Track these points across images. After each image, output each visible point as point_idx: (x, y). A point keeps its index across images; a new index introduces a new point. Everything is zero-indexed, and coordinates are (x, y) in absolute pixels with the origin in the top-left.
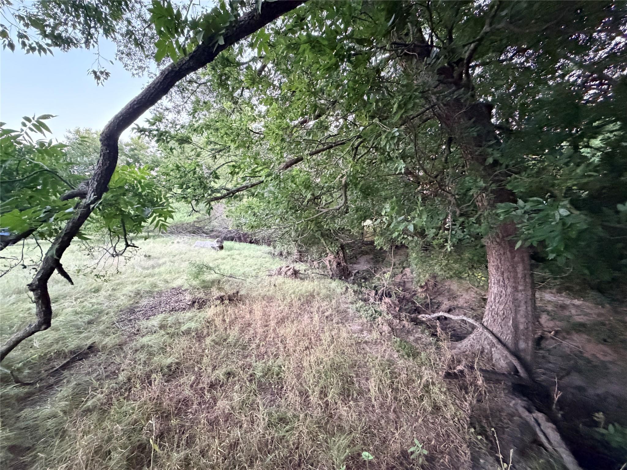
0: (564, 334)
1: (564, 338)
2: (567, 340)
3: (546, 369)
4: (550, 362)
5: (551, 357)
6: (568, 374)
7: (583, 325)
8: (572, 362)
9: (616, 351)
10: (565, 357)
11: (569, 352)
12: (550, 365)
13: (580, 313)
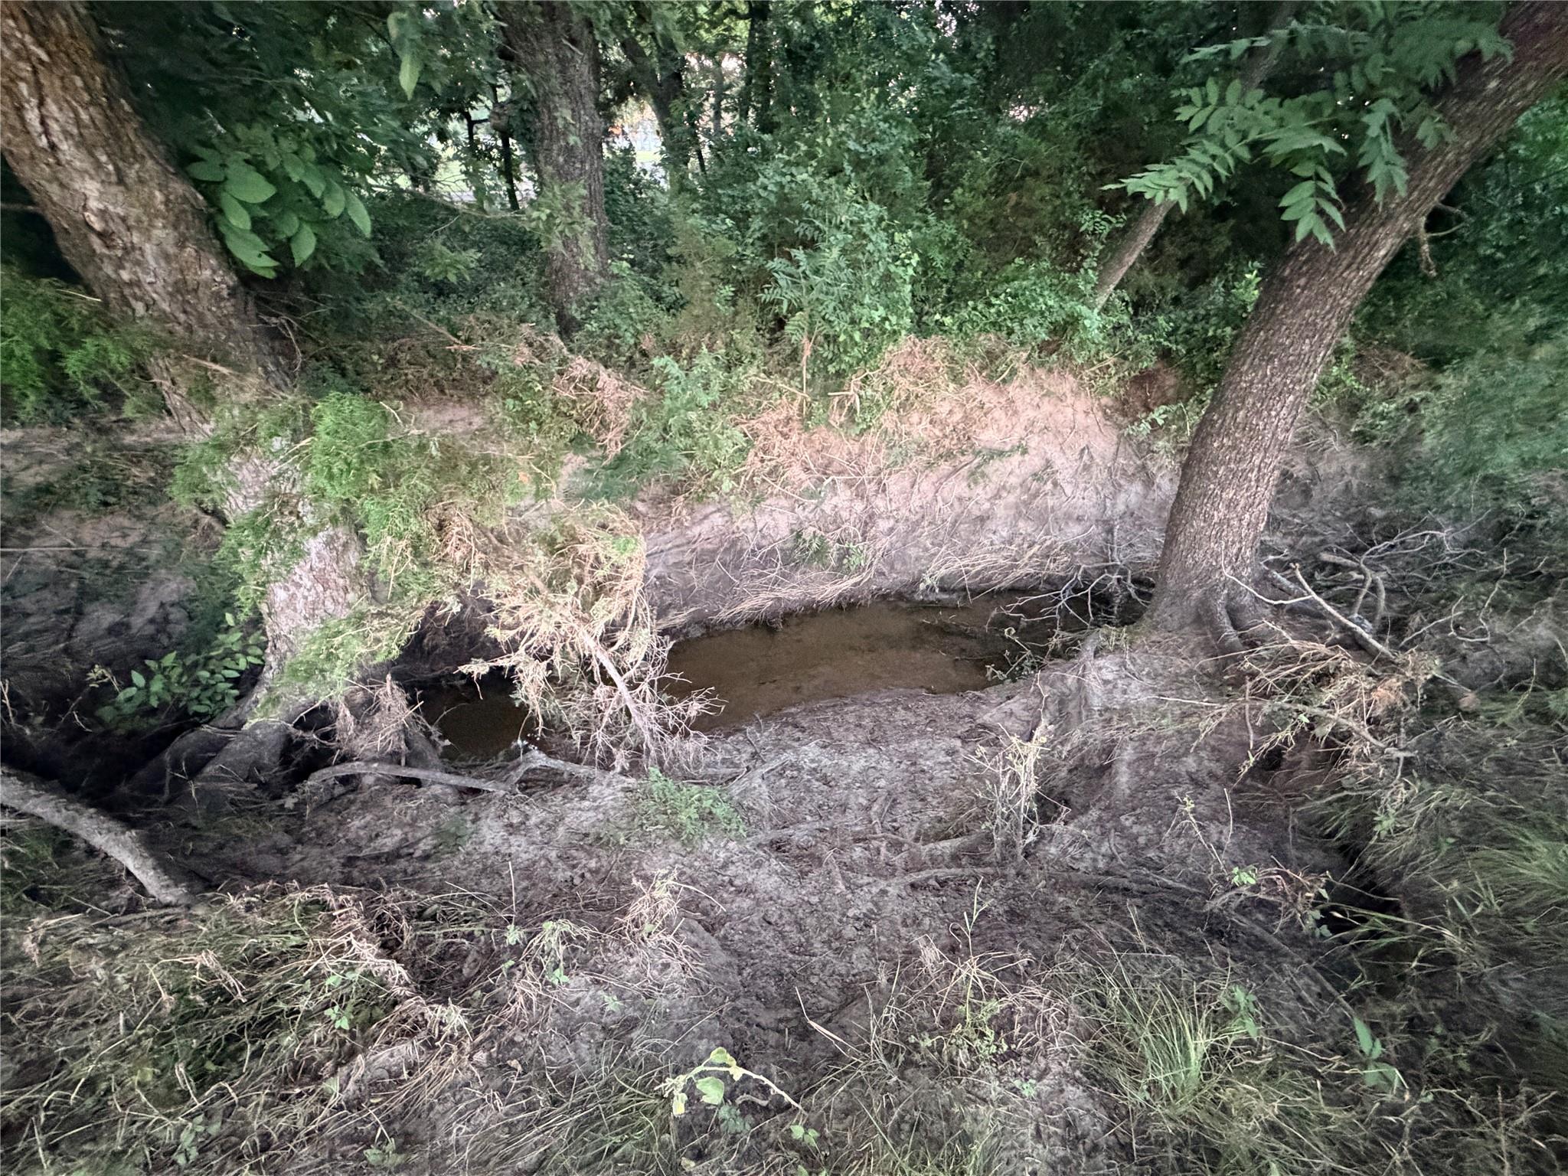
0: (21, 530)
1: (26, 541)
2: (36, 542)
3: (26, 636)
4: (28, 615)
5: (22, 600)
6: (79, 614)
7: (45, 489)
8: (73, 585)
9: (140, 518)
10: (51, 582)
11: (54, 567)
12: (32, 620)
13: (26, 462)
